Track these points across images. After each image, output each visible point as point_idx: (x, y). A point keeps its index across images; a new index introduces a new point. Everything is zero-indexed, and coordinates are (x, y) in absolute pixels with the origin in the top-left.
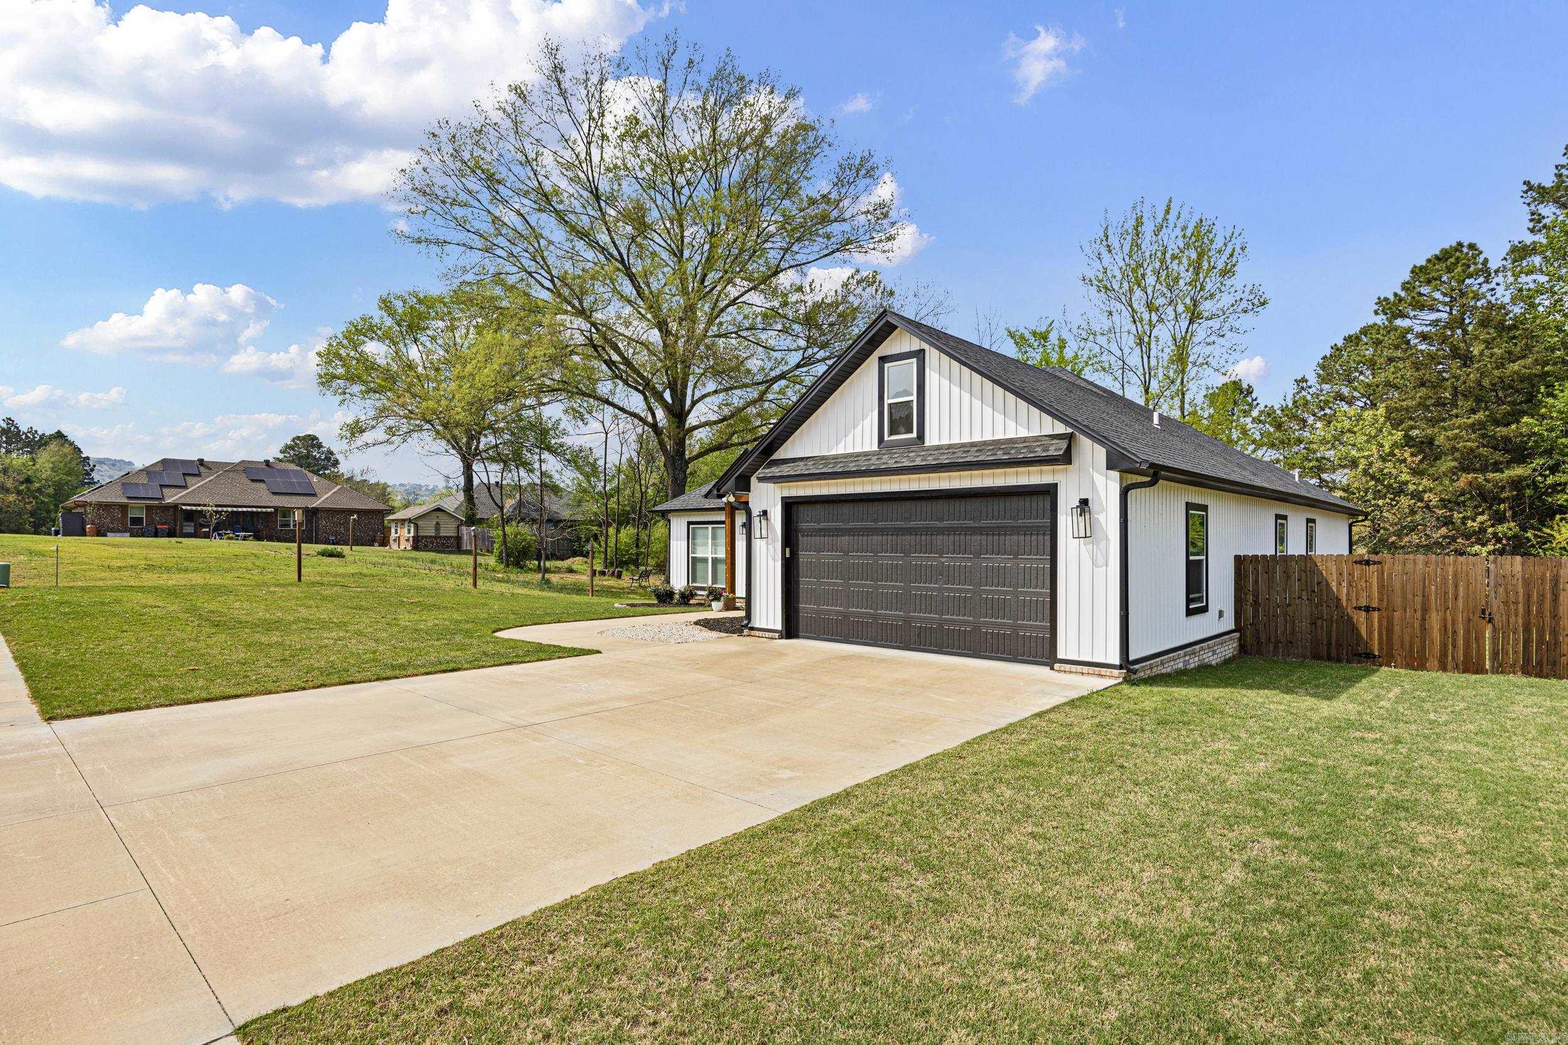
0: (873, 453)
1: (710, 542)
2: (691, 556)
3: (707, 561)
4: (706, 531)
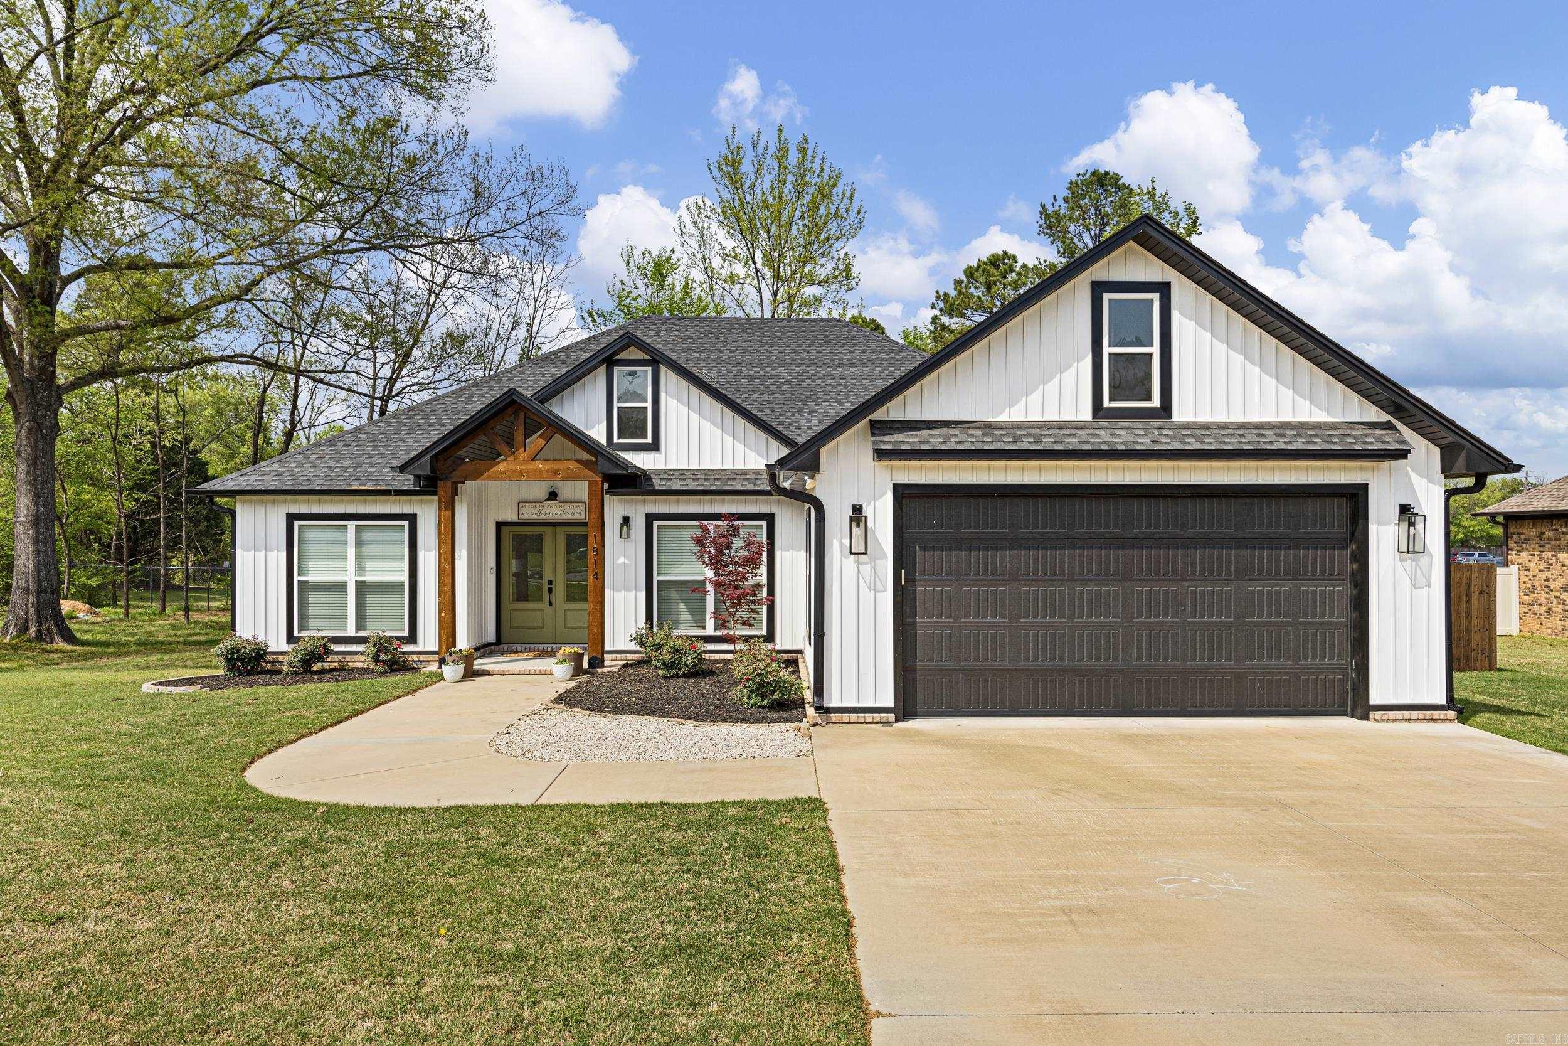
0: (1081, 426)
1: (351, 552)
2: (296, 578)
3: (341, 587)
4: (338, 533)
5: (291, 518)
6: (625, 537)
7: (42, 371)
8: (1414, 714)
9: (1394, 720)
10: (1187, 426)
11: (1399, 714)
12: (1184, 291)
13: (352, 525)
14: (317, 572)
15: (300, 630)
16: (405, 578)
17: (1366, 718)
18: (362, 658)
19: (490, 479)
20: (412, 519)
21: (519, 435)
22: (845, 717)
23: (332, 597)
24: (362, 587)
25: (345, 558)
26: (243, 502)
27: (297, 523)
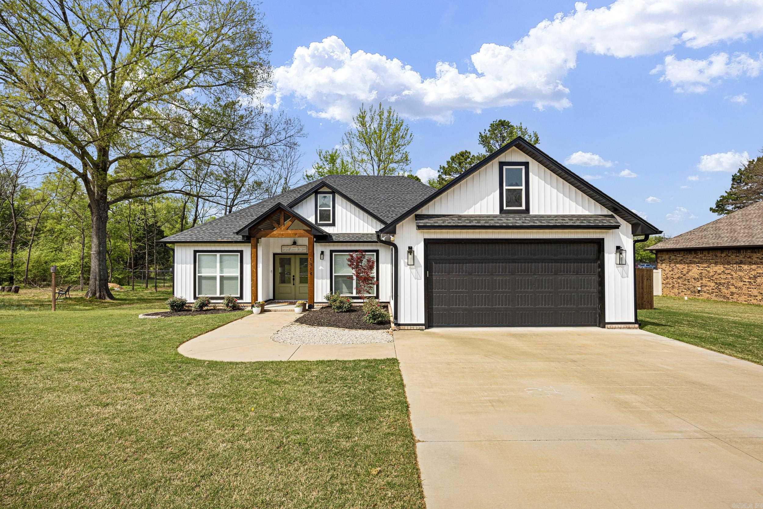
0: (495, 216)
1: (218, 265)
2: (197, 275)
3: (214, 278)
4: (213, 257)
5: (195, 252)
6: (322, 259)
7: (102, 197)
8: (622, 326)
9: (615, 328)
10: (535, 216)
11: (617, 326)
12: (534, 165)
13: (218, 255)
14: (205, 272)
15: (199, 294)
16: (239, 275)
17: (604, 327)
18: (222, 305)
19: (271, 237)
20: (241, 252)
21: (282, 220)
22: (406, 327)
23: (211, 282)
24: (222, 278)
25: (216, 267)
26: (177, 246)
27: (197, 254)
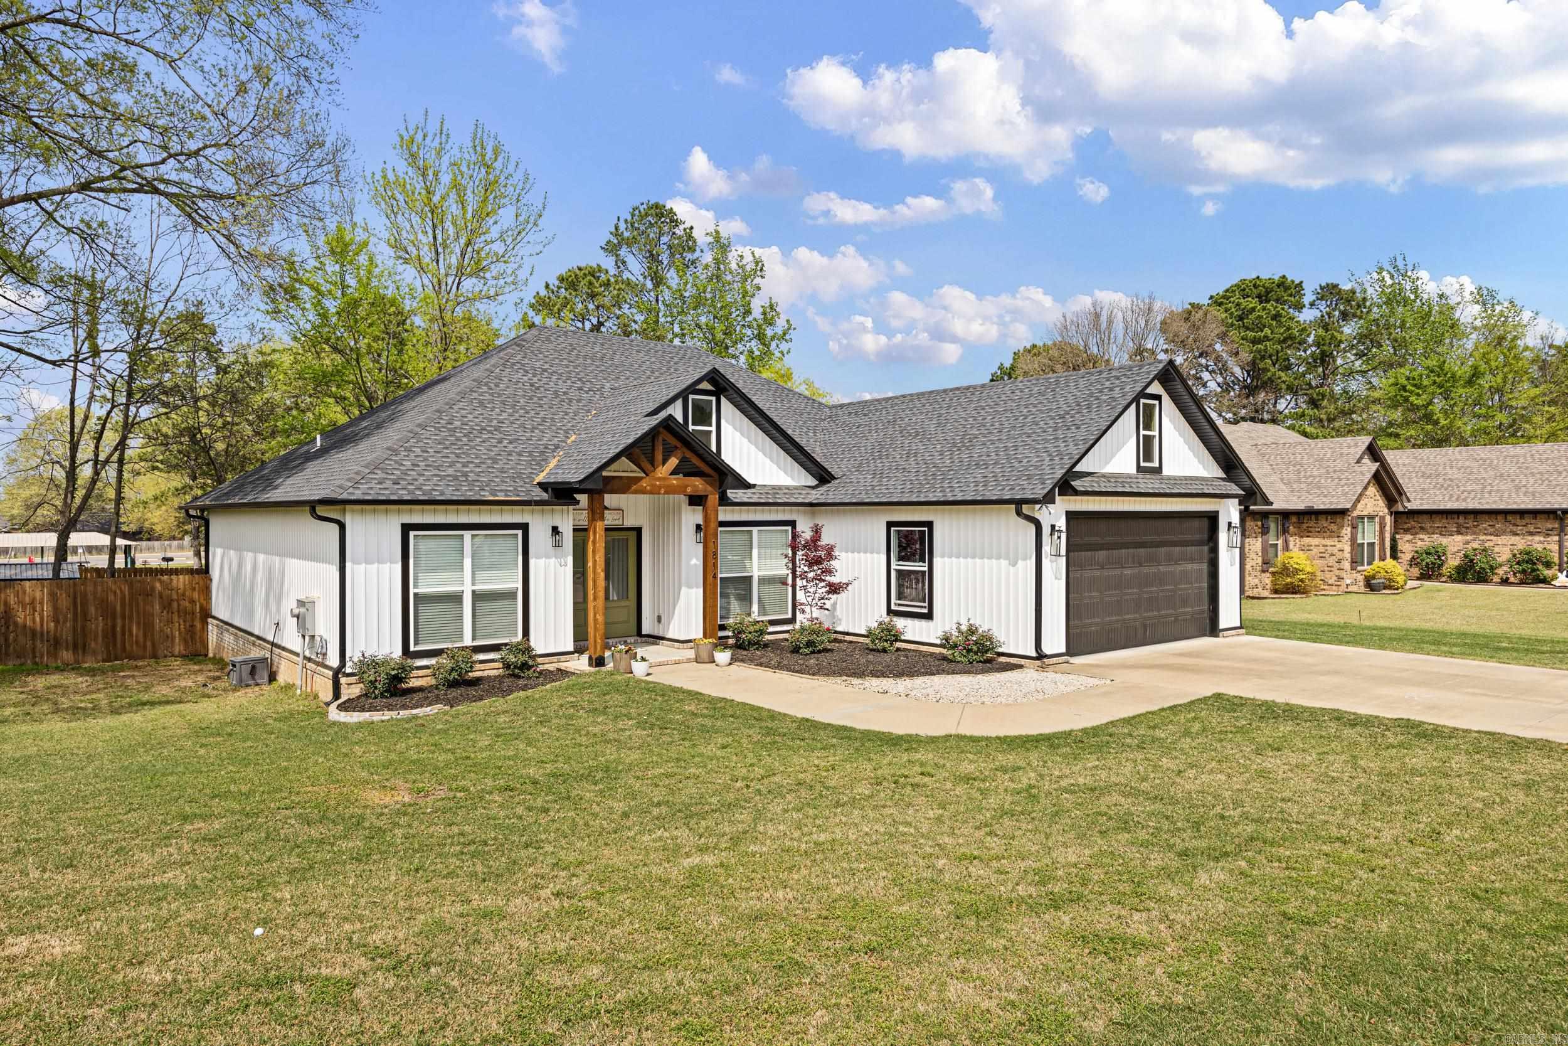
1: (468, 562)
2: (412, 591)
3: (457, 598)
4: (453, 543)
5: (406, 529)
6: (698, 541)
8: (1232, 632)
9: (1226, 636)
11: (1227, 633)
12: (1165, 400)
13: (467, 535)
14: (425, 584)
15: (416, 644)
16: (520, 586)
17: (1217, 636)
19: (636, 492)
20: (524, 527)
21: (659, 456)
23: (448, 608)
24: (477, 597)
25: (462, 570)
26: (353, 511)
27: (412, 534)
